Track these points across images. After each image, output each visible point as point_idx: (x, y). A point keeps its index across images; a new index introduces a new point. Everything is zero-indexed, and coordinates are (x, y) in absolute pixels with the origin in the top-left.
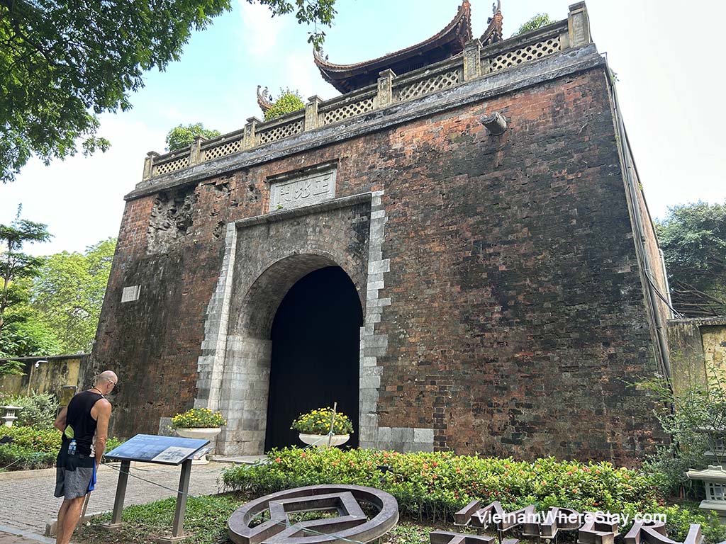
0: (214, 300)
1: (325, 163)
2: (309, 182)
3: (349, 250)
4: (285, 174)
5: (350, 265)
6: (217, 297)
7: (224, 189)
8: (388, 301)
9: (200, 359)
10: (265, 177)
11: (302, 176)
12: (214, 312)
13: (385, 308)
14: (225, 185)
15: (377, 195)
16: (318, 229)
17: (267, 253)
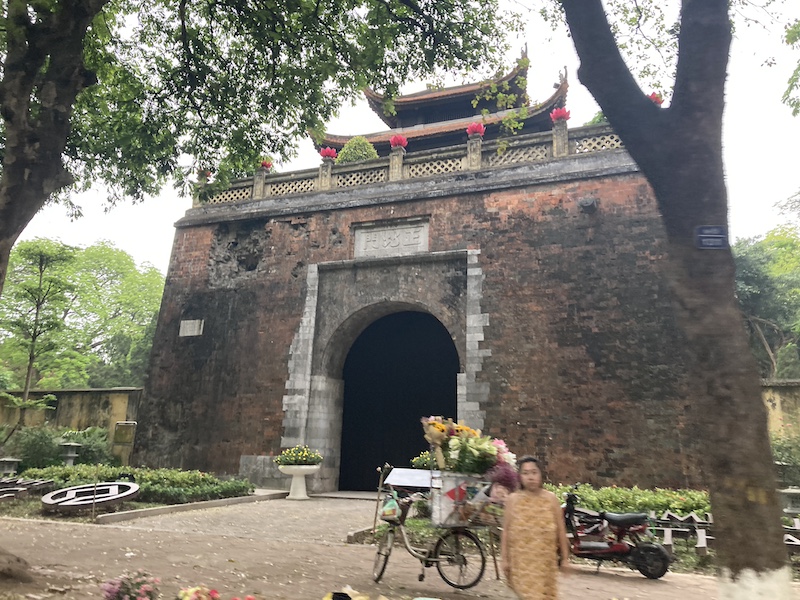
0: (298, 341)
1: (415, 216)
2: (398, 232)
3: (444, 301)
4: (373, 222)
5: (445, 316)
6: (301, 337)
7: (301, 228)
8: (488, 352)
9: (286, 399)
10: (350, 222)
11: (391, 225)
12: (299, 353)
13: (485, 358)
14: (303, 225)
15: (473, 253)
16: (410, 279)
17: (354, 297)
